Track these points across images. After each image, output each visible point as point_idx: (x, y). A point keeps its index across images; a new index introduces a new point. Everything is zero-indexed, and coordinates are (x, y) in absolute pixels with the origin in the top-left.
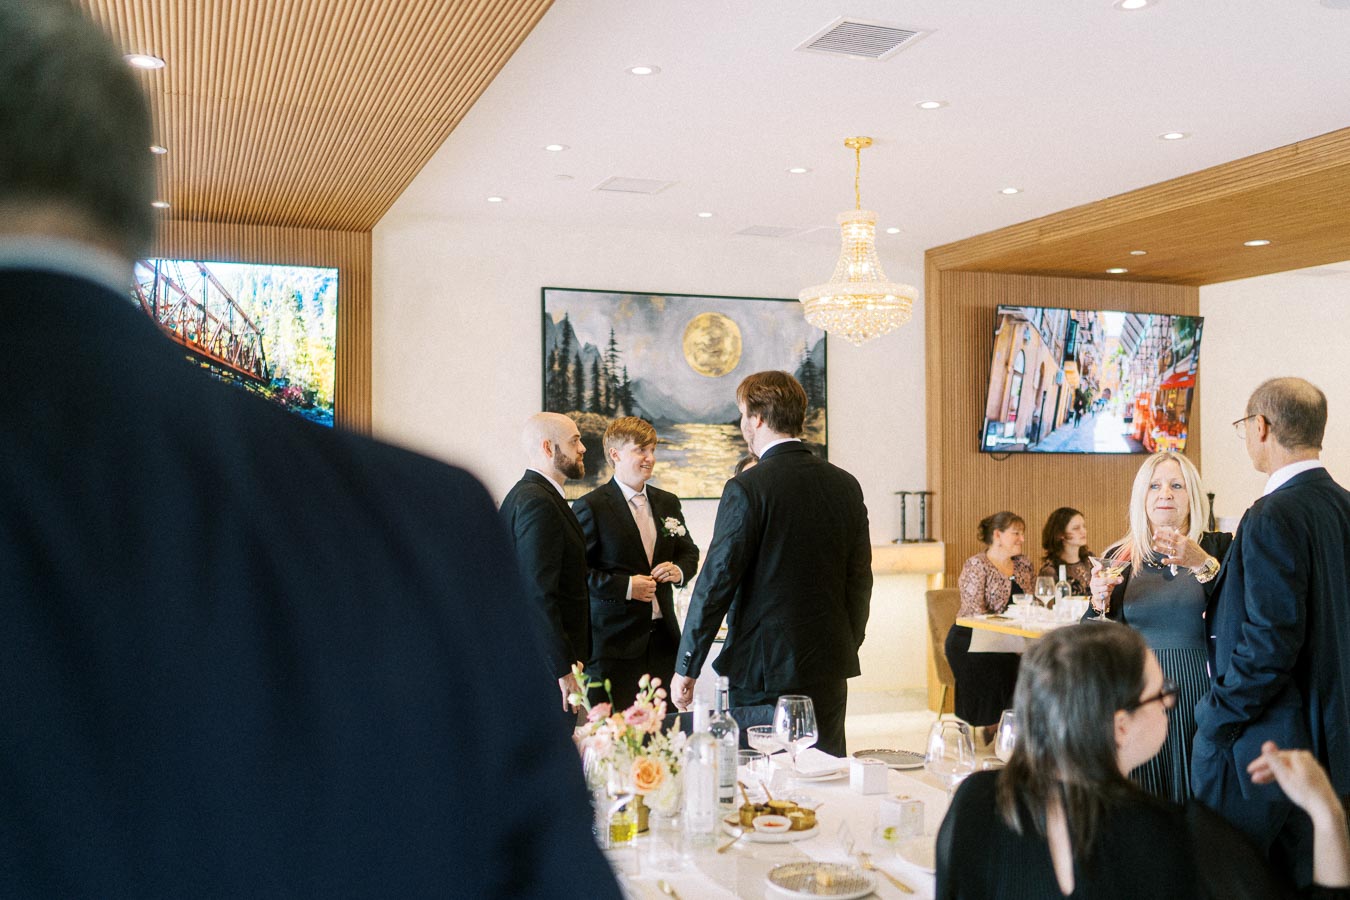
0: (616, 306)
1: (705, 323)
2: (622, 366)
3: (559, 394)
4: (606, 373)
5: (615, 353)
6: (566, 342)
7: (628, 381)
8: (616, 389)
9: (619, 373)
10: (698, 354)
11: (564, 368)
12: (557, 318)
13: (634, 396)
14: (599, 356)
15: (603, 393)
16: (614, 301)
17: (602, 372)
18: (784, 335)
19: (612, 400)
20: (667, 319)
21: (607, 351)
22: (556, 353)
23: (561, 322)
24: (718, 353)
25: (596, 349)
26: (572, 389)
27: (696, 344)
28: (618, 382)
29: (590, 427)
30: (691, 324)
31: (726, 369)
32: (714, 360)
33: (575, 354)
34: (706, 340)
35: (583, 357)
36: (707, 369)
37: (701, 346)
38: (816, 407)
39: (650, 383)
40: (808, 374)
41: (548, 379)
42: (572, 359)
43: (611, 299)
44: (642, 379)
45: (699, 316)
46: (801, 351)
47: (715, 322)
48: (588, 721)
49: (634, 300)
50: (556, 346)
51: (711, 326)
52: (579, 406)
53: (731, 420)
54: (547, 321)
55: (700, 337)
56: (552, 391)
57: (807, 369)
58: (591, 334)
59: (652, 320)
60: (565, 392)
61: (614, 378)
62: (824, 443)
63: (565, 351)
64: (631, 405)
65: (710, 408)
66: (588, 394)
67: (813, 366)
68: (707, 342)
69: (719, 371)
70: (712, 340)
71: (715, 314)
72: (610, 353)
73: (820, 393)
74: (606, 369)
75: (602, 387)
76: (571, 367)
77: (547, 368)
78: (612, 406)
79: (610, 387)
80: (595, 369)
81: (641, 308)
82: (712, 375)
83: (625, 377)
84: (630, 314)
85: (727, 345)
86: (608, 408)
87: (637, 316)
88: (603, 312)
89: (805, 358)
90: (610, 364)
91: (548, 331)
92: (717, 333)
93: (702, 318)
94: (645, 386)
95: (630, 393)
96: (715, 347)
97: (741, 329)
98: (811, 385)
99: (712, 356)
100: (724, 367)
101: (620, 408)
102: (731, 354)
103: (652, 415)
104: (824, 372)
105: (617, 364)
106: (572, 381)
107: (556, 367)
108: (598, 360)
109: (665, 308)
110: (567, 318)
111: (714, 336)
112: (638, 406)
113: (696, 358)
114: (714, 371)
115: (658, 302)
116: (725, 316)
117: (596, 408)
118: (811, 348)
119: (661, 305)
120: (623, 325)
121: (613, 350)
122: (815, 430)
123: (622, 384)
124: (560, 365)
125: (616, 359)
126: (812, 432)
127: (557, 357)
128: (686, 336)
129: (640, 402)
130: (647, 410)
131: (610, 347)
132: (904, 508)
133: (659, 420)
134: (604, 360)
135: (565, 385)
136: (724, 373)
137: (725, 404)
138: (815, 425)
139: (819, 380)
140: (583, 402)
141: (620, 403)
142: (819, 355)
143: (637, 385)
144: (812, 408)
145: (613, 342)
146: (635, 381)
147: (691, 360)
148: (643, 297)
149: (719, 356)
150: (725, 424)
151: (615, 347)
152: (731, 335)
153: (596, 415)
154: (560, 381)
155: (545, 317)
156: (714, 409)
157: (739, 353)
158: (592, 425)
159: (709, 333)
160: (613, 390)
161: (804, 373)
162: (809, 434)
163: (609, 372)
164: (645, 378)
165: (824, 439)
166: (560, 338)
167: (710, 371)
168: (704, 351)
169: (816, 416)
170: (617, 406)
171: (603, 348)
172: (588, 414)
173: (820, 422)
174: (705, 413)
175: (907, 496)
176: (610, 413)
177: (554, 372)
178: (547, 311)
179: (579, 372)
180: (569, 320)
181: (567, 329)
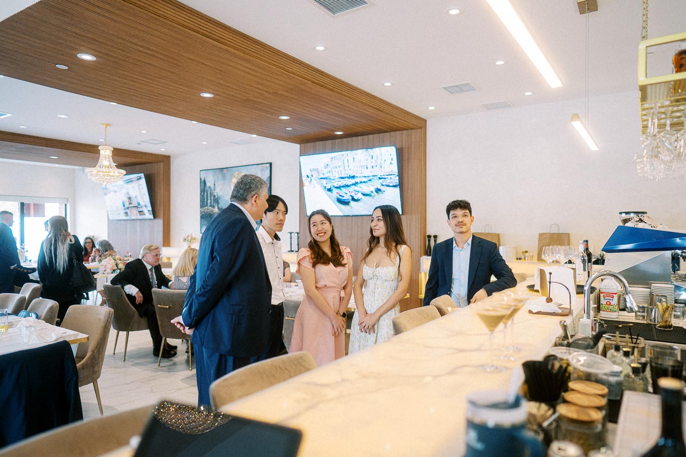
4: (213, 194)
5: (215, 188)
6: (205, 186)
8: (215, 199)
9: (216, 194)
11: (204, 194)
12: (203, 180)
13: (219, 201)
14: (211, 189)
15: (212, 201)
16: (215, 172)
19: (214, 203)
20: (227, 175)
26: (206, 200)
30: (233, 176)
33: (206, 189)
35: (208, 189)
41: (201, 198)
42: (206, 191)
45: (235, 174)
49: (219, 171)
52: (207, 205)
56: (202, 201)
58: (210, 183)
59: (224, 178)
60: (204, 201)
61: (215, 196)
63: (204, 189)
66: (209, 201)
71: (239, 172)
75: (212, 199)
76: (206, 193)
77: (201, 194)
80: (211, 193)
81: (221, 173)
86: (213, 205)
87: (220, 176)
88: (212, 176)
91: (201, 183)
94: (222, 198)
95: (218, 200)
101: (216, 205)
105: (215, 191)
106: (206, 198)
107: (202, 194)
108: (211, 191)
109: (227, 172)
110: (205, 179)
112: (220, 204)
115: (225, 170)
117: (211, 206)
120: (217, 179)
123: (216, 197)
127: (203, 191)
128: (231, 181)
130: (222, 205)
132: (291, 238)
134: (213, 190)
135: (204, 199)
141: (216, 203)
145: (214, 185)
146: (219, 196)
148: (222, 169)
153: (211, 208)
155: (201, 179)
158: (210, 211)
164: (222, 195)
166: (203, 185)
171: (212, 187)
172: (209, 207)
175: (292, 234)
176: (214, 207)
178: (201, 177)
179: (207, 195)
181: (205, 182)
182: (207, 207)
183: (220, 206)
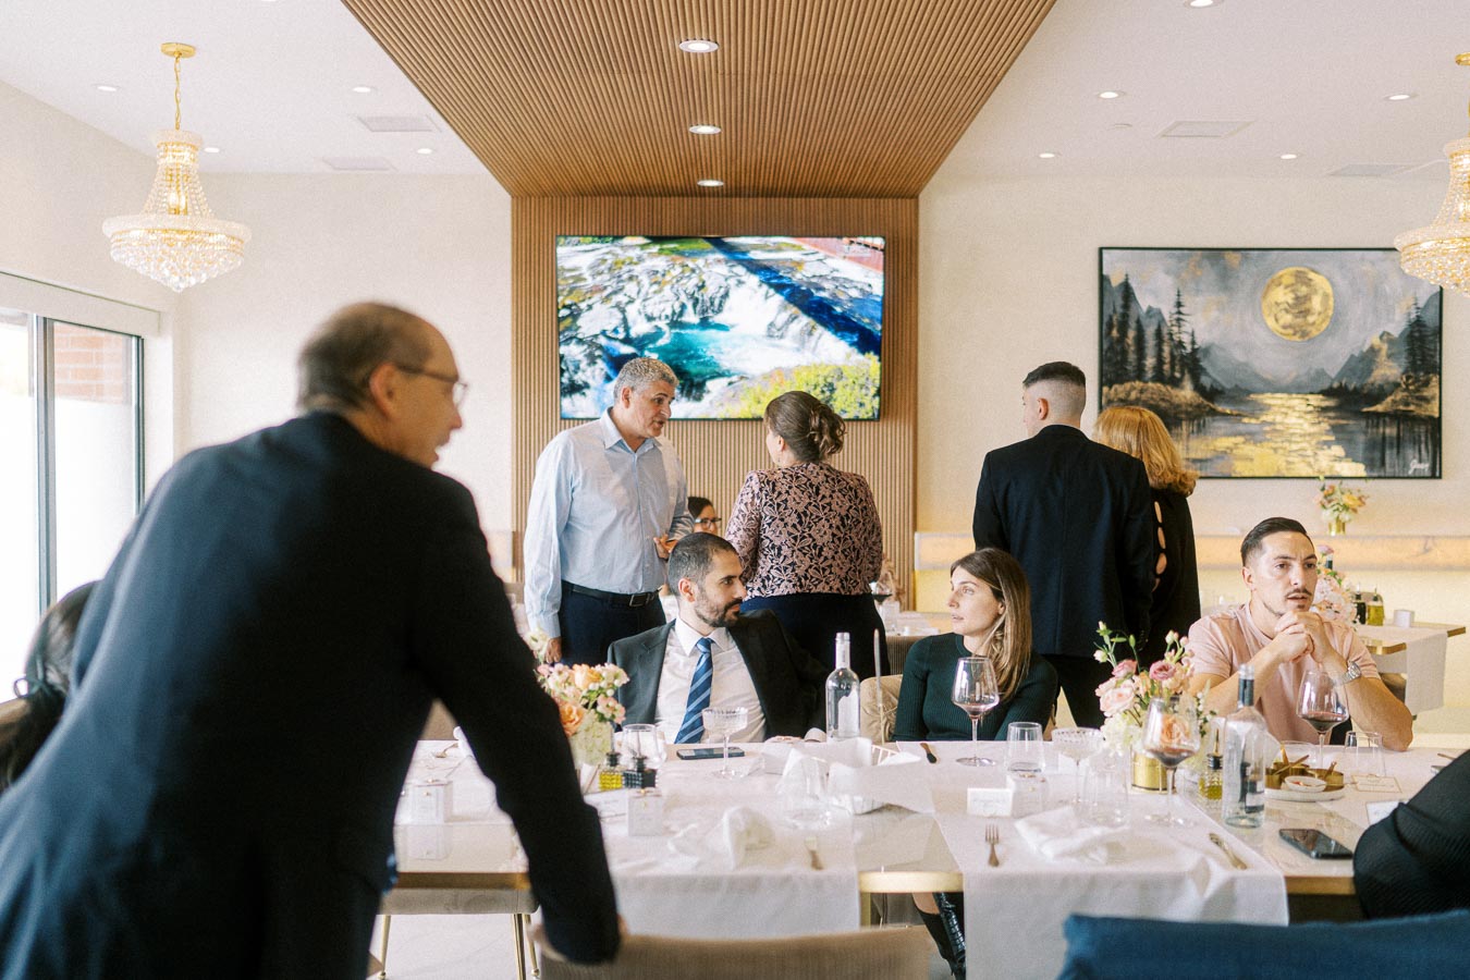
0: (1182, 264)
1: (1288, 280)
2: (1190, 331)
3: (1117, 362)
4: (1172, 339)
5: (1181, 316)
6: (1126, 306)
7: (1196, 347)
8: (1182, 357)
9: (1186, 339)
10: (1279, 315)
11: (1123, 335)
12: (1116, 280)
13: (1203, 364)
14: (1163, 319)
15: (1168, 360)
16: (1180, 259)
17: (1166, 337)
18: (1387, 289)
19: (1177, 368)
20: (1242, 275)
21: (1172, 314)
22: (1115, 318)
23: (1121, 284)
24: (1306, 313)
25: (1160, 313)
26: (1132, 357)
27: (1277, 304)
28: (1184, 348)
29: (1152, 398)
30: (1273, 282)
31: (1314, 332)
32: (1299, 321)
33: (1136, 319)
34: (1290, 298)
35: (1144, 322)
36: (1290, 331)
37: (1282, 307)
38: (1427, 373)
39: (1222, 349)
40: (1417, 334)
41: (1105, 347)
42: (1133, 324)
43: (1178, 257)
44: (1213, 344)
45: (1281, 273)
46: (1408, 308)
47: (1301, 278)
48: (1113, 676)
49: (1203, 257)
50: (1115, 311)
51: (1297, 282)
52: (1140, 374)
53: (1319, 389)
54: (1105, 283)
55: (1282, 295)
56: (1109, 360)
57: (1417, 329)
58: (1154, 295)
59: (1225, 279)
60: (1124, 360)
61: (1180, 344)
62: (1437, 415)
63: (1125, 315)
64: (1199, 374)
65: (1294, 374)
66: (1150, 362)
67: (1425, 326)
68: (1291, 301)
69: (1304, 334)
70: (1297, 298)
71: (1302, 269)
72: (1176, 316)
73: (1433, 356)
74: (1171, 335)
75: (1166, 354)
76: (1131, 334)
77: (1104, 334)
78: (1177, 375)
79: (1176, 353)
80: (1158, 334)
81: (1212, 265)
82: (1296, 338)
83: (1193, 343)
84: (1199, 273)
85: (1316, 303)
86: (1173, 377)
87: (1209, 274)
88: (1167, 273)
89: (1413, 316)
90: (1175, 329)
91: (1106, 294)
92: (1304, 290)
93: (1287, 275)
94: (1215, 352)
95: (1196, 361)
96: (1300, 307)
97: (1333, 285)
98: (1421, 348)
99: (1296, 317)
100: (1309, 329)
101: (1187, 376)
102: (1320, 314)
103: (1224, 384)
104: (1439, 331)
105: (1183, 329)
106: (1132, 348)
107: (1115, 333)
108: (1162, 325)
109: (1241, 264)
110: (1127, 279)
111: (1299, 294)
112: (1207, 374)
113: (1277, 320)
114: (1298, 335)
115: (1234, 258)
116: (1313, 271)
117: (1159, 377)
118: (1421, 304)
119: (1236, 262)
120: (1193, 285)
121: (1179, 313)
122: (1427, 400)
123: (1189, 349)
124: (1118, 331)
125: (1182, 323)
126: (1423, 403)
127: (1115, 323)
128: (1265, 296)
129: (1210, 370)
130: (1219, 379)
131: (1175, 310)
133: (1230, 390)
134: (1169, 324)
135: (1124, 352)
136: (1312, 335)
137: (1312, 372)
138: (1425, 394)
139: (1431, 342)
140: (1144, 371)
141: (1186, 372)
142: (1433, 311)
143: (1207, 351)
144: (1422, 374)
145: (1179, 304)
146: (1203, 347)
147: (1270, 322)
148: (1215, 253)
149: (1305, 317)
150: (1312, 393)
151: (1182, 309)
152: (1321, 292)
153: (1159, 385)
154: (1118, 348)
155: (1103, 280)
156: (1297, 377)
157: (1330, 313)
158: (1155, 396)
159: (1293, 291)
160: (1178, 358)
161: (1412, 332)
162: (1417, 405)
163: (1174, 337)
164: (1216, 342)
165: (1436, 410)
166: (1119, 302)
167: (1294, 334)
168: (1287, 311)
169: (1426, 384)
170: (1183, 374)
171: (1168, 311)
172: (1150, 384)
173: (1432, 391)
174: (1288, 381)
176: (1175, 383)
177: (1112, 338)
178: (1105, 273)
179: (1140, 338)
180: (1130, 281)
181: (1127, 291)
182: (1138, 384)
183: (1205, 381)
